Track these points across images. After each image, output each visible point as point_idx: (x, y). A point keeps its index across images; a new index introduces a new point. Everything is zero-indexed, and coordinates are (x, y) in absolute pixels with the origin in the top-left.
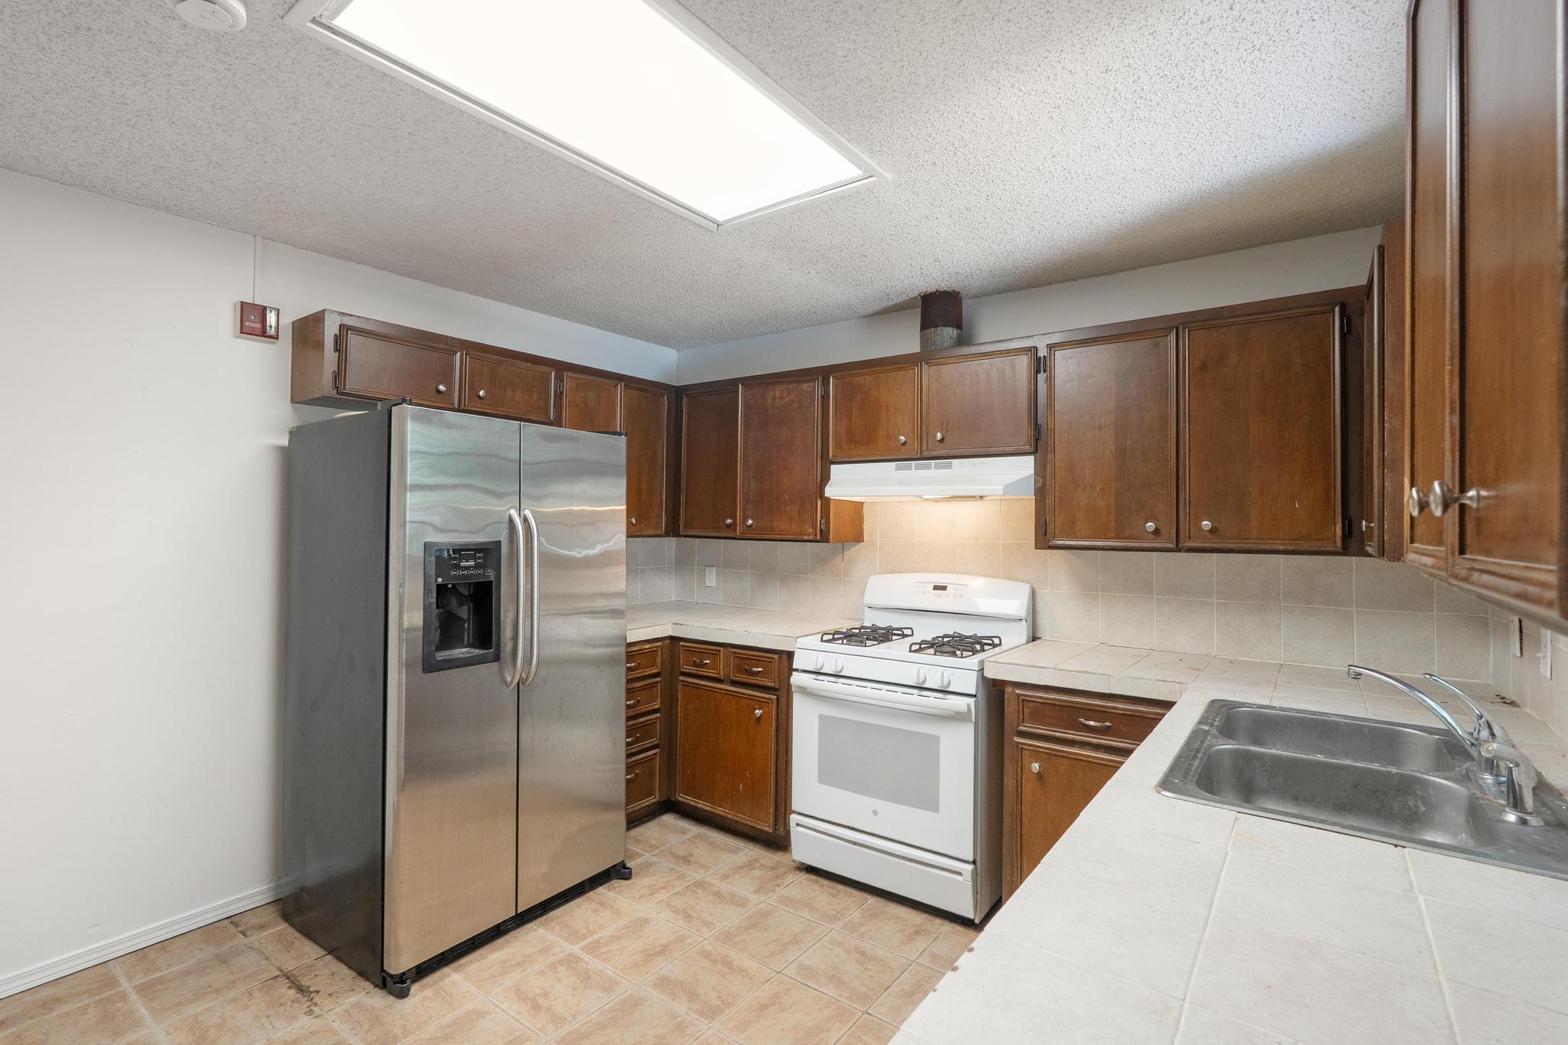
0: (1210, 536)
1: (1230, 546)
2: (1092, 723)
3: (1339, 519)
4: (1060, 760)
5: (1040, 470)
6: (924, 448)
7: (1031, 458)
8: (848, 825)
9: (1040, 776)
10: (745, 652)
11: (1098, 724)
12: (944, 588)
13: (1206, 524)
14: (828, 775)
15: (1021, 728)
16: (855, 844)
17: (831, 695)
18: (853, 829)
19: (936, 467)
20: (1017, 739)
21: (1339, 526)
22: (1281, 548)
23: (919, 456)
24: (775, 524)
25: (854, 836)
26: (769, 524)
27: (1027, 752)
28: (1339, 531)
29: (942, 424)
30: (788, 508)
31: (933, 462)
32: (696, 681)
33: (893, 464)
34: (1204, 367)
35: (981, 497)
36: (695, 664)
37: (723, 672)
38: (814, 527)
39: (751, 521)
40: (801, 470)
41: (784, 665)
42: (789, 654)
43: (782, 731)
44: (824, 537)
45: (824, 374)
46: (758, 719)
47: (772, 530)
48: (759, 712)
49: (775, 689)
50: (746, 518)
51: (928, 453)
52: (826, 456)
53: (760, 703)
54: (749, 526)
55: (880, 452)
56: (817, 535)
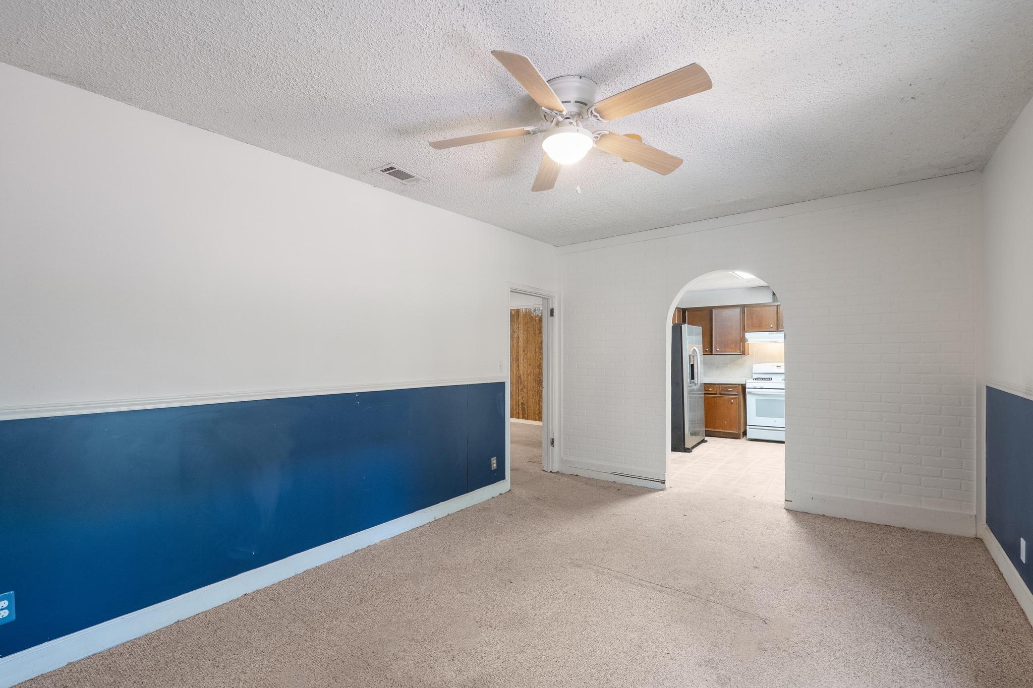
6: (779, 328)
10: (725, 385)
12: (780, 367)
14: (758, 414)
17: (760, 393)
18: (768, 427)
23: (777, 330)
24: (726, 350)
26: (724, 350)
30: (731, 345)
32: (707, 395)
36: (706, 390)
37: (718, 392)
38: (740, 351)
39: (718, 349)
40: (735, 334)
41: (740, 387)
42: (742, 385)
43: (740, 406)
44: (743, 353)
45: (743, 307)
46: (732, 403)
47: (725, 352)
48: (732, 401)
49: (738, 394)
50: (716, 348)
51: (780, 330)
52: (744, 330)
53: (732, 398)
54: (717, 351)
55: (763, 329)
56: (741, 353)
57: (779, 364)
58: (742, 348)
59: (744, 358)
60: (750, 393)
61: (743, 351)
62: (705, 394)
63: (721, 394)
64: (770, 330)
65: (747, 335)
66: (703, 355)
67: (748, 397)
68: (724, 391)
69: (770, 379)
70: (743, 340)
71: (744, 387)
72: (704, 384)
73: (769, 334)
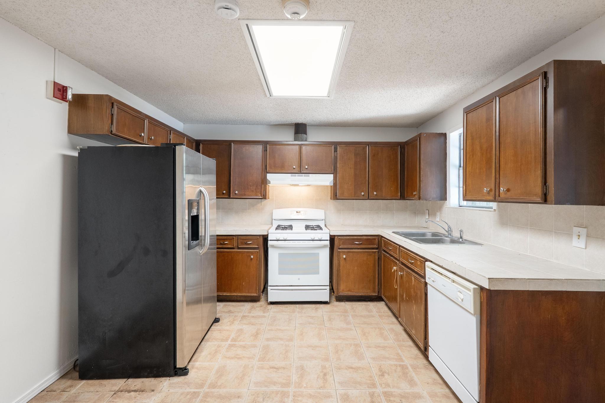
0: (375, 196)
1: (379, 198)
2: (357, 243)
3: (399, 192)
4: (350, 253)
5: (335, 178)
6: (301, 170)
7: (333, 175)
8: (289, 285)
9: (345, 259)
10: (245, 237)
11: (358, 243)
12: (300, 212)
13: (375, 193)
14: (282, 272)
15: (340, 247)
16: (292, 290)
17: (283, 246)
18: (291, 286)
20: (339, 250)
21: (399, 193)
22: (389, 198)
23: (299, 172)
24: (246, 193)
25: (292, 288)
26: (244, 193)
27: (341, 253)
28: (399, 195)
29: (307, 163)
30: (251, 188)
31: (303, 174)
32: (222, 250)
33: (290, 174)
34: (374, 156)
35: (310, 185)
36: (221, 244)
37: (235, 245)
38: (261, 194)
39: (237, 192)
40: (256, 175)
41: (261, 240)
42: (263, 236)
43: (260, 261)
44: (264, 197)
45: (265, 144)
46: (251, 259)
47: (245, 195)
48: (252, 257)
49: (258, 248)
50: (234, 191)
51: (302, 172)
52: (265, 170)
53: (252, 253)
54: (236, 194)
55: (286, 170)
56: (262, 197)
57: (298, 210)
58: (264, 191)
59: (265, 202)
60: (273, 246)
61: (263, 195)
62: (218, 248)
63: (239, 248)
64: (293, 172)
65: (269, 176)
66: (217, 198)
67: (270, 251)
68: (242, 244)
69: (291, 227)
70: (264, 182)
71: (265, 239)
72: (217, 236)
73: (291, 176)
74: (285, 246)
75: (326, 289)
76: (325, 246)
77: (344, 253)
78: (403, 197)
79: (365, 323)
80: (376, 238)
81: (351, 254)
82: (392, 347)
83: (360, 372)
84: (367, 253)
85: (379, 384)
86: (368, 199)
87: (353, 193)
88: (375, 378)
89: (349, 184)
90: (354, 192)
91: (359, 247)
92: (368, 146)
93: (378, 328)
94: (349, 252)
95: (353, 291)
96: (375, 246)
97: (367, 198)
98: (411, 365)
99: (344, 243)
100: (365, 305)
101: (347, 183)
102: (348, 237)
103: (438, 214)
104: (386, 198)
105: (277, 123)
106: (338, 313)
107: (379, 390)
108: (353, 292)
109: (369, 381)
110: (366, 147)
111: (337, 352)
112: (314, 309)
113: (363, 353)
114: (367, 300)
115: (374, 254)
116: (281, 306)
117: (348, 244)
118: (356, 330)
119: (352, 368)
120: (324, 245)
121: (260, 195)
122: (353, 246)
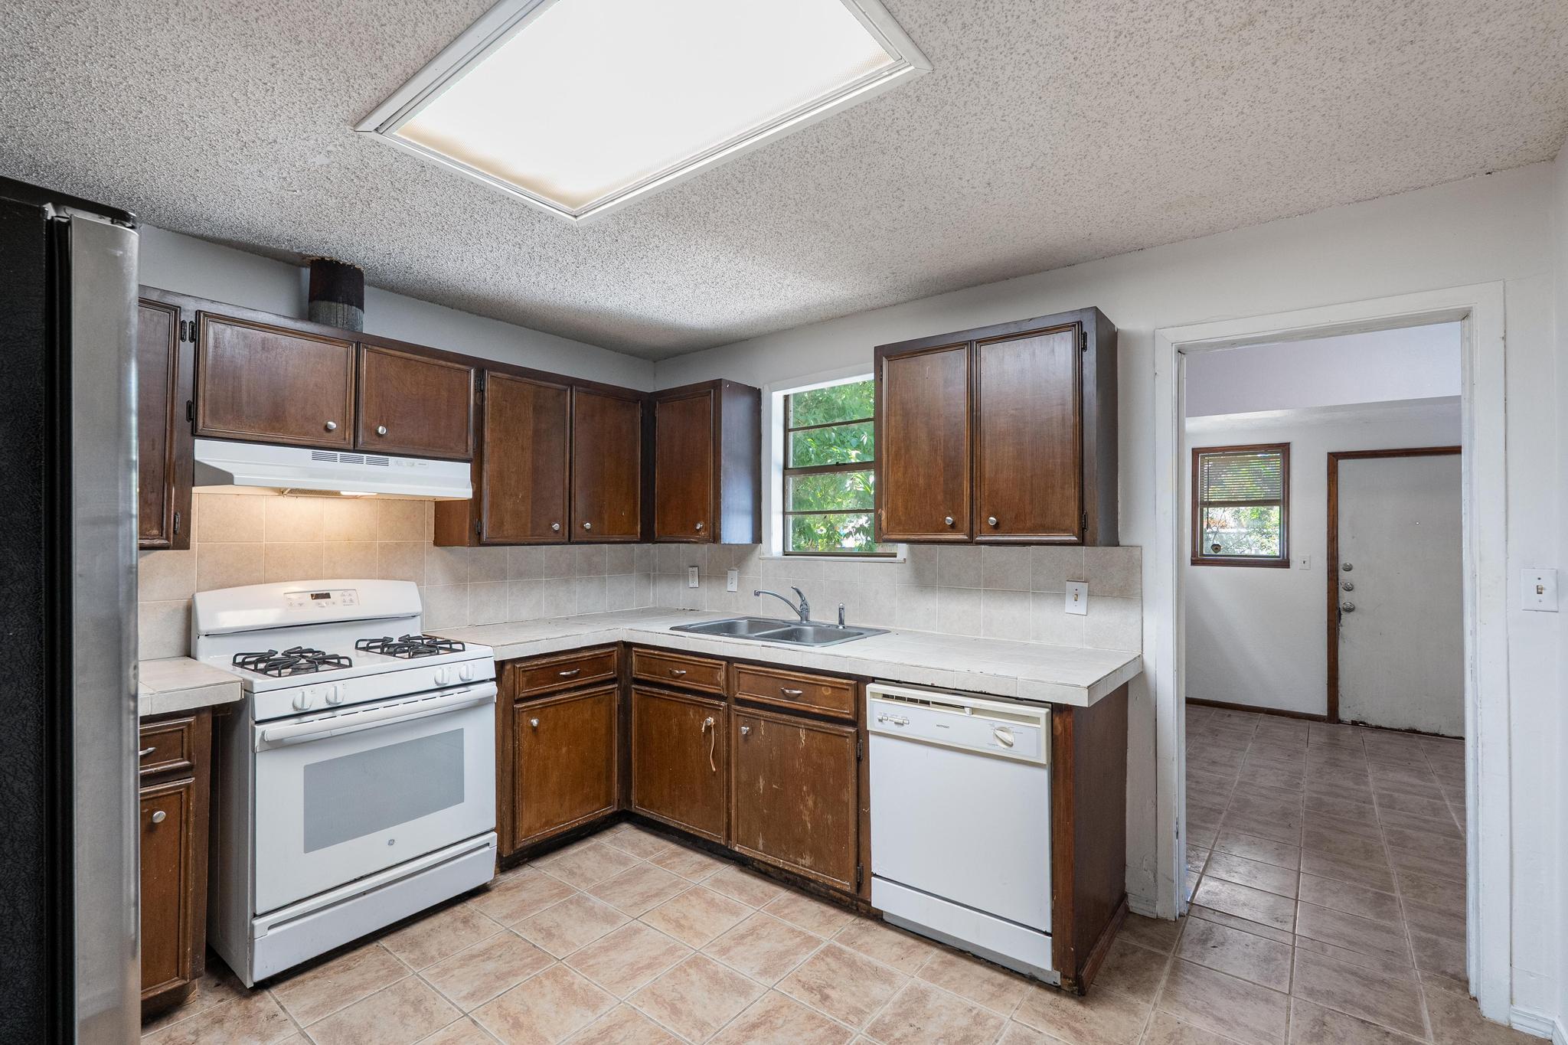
0: (586, 533)
1: (596, 539)
2: (565, 673)
3: (639, 522)
4: (549, 709)
5: (479, 477)
6: (357, 439)
7: (471, 465)
8: (351, 880)
9: (535, 728)
11: (569, 673)
12: (326, 596)
13: (587, 525)
14: (318, 837)
15: (521, 696)
16: (364, 893)
17: (327, 734)
18: (361, 878)
19: (369, 462)
20: (517, 706)
21: (639, 527)
23: (345, 447)
25: (368, 883)
27: (526, 713)
28: (639, 530)
29: (382, 417)
31: (365, 456)
33: (310, 451)
38: (165, 528)
44: (179, 542)
48: (158, 815)
51: (365, 444)
52: (188, 425)
55: (291, 433)
56: (167, 538)
57: (320, 586)
58: (175, 514)
60: (277, 744)
61: (174, 532)
64: (322, 442)
65: (208, 452)
70: (182, 472)
73: (315, 458)
74: (335, 732)
75: (488, 844)
76: (481, 703)
77: (532, 712)
78: (648, 536)
79: (647, 897)
80: (614, 651)
81: (552, 709)
82: (766, 924)
83: (780, 1022)
84: (593, 699)
85: (842, 1020)
86: (570, 542)
87: (529, 525)
88: (822, 1014)
89: (517, 496)
90: (532, 522)
91: (572, 686)
92: (569, 390)
93: (690, 893)
94: (546, 706)
95: (556, 821)
96: (611, 674)
97: (567, 539)
98: (840, 940)
99: (531, 682)
100: (589, 849)
101: (511, 495)
102: (544, 661)
103: (733, 575)
104: (612, 540)
105: (227, 235)
106: (549, 905)
107: (860, 1036)
108: (556, 824)
109: (821, 1030)
110: (566, 391)
111: (675, 1011)
112: (460, 925)
113: (731, 974)
114: (584, 834)
115: (607, 697)
116: (315, 977)
117: (543, 681)
118: (649, 926)
119: (754, 1026)
120: (480, 699)
121: (155, 532)
122: (556, 687)
